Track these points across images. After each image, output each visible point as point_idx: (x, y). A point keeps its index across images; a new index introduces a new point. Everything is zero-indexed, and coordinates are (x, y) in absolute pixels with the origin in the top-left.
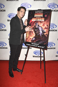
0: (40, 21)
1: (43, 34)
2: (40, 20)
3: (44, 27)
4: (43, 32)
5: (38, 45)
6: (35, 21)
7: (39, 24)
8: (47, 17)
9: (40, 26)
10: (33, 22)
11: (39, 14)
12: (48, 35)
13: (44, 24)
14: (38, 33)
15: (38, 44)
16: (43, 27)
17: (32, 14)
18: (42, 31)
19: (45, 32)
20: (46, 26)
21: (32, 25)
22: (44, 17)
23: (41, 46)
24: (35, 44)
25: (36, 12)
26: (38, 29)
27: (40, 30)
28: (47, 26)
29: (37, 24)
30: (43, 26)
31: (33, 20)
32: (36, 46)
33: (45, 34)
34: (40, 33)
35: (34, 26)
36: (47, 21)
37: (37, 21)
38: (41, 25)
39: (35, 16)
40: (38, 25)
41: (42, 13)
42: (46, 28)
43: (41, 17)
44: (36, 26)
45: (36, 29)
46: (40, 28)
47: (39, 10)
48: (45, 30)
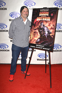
0: (46, 21)
1: (48, 35)
2: (46, 19)
3: (50, 27)
4: (49, 33)
6: (40, 21)
7: (44, 23)
8: (53, 16)
9: (45, 26)
10: (37, 21)
11: (45, 12)
12: (54, 36)
13: (50, 24)
14: (43, 34)
15: (43, 46)
16: (49, 27)
17: (36, 12)
18: (48, 32)
19: (51, 33)
20: (52, 25)
21: (36, 25)
22: (50, 16)
23: (46, 48)
24: (40, 46)
25: (41, 11)
26: (43, 29)
27: (46, 30)
28: (54, 26)
29: (42, 23)
30: (49, 26)
31: (38, 19)
32: (41, 48)
33: (51, 35)
34: (45, 33)
35: (39, 26)
36: (53, 20)
37: (42, 21)
38: (47, 25)
39: (40, 15)
40: (44, 25)
41: (48, 11)
42: (52, 28)
43: (47, 16)
44: (41, 26)
45: (41, 29)
46: (45, 28)
47: (44, 8)
48: (51, 31)
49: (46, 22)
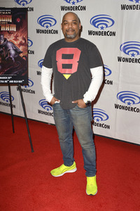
0: (8, 31)
1: (16, 56)
2: (7, 29)
3: (18, 42)
4: (17, 52)
5: (11, 79)
7: (6, 36)
8: (21, 22)
13: (16, 37)
14: (7, 56)
15: (9, 78)
16: (15, 42)
18: (15, 50)
19: (21, 52)
20: (20, 39)
22: (14, 22)
23: (16, 80)
24: (4, 78)
28: (24, 39)
29: (2, 36)
30: (16, 39)
32: (6, 82)
33: (21, 55)
34: (10, 54)
36: (21, 30)
38: (11, 38)
40: (5, 40)
41: (9, 14)
42: (21, 44)
43: (9, 23)
45: (1, 47)
46: (9, 44)
48: (21, 48)
49: (10, 33)
